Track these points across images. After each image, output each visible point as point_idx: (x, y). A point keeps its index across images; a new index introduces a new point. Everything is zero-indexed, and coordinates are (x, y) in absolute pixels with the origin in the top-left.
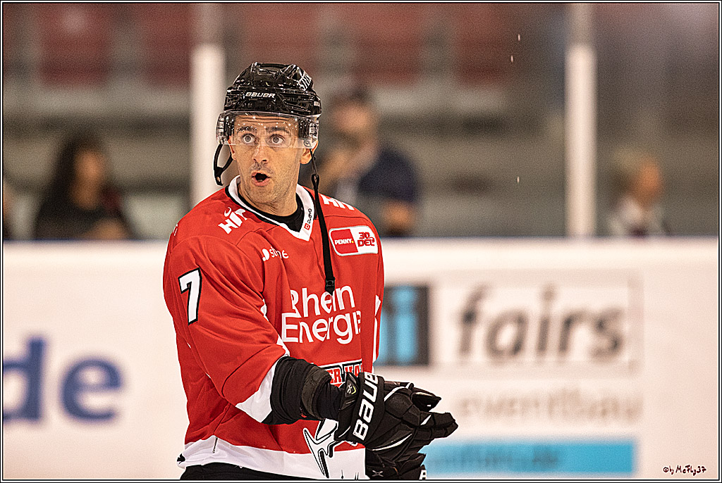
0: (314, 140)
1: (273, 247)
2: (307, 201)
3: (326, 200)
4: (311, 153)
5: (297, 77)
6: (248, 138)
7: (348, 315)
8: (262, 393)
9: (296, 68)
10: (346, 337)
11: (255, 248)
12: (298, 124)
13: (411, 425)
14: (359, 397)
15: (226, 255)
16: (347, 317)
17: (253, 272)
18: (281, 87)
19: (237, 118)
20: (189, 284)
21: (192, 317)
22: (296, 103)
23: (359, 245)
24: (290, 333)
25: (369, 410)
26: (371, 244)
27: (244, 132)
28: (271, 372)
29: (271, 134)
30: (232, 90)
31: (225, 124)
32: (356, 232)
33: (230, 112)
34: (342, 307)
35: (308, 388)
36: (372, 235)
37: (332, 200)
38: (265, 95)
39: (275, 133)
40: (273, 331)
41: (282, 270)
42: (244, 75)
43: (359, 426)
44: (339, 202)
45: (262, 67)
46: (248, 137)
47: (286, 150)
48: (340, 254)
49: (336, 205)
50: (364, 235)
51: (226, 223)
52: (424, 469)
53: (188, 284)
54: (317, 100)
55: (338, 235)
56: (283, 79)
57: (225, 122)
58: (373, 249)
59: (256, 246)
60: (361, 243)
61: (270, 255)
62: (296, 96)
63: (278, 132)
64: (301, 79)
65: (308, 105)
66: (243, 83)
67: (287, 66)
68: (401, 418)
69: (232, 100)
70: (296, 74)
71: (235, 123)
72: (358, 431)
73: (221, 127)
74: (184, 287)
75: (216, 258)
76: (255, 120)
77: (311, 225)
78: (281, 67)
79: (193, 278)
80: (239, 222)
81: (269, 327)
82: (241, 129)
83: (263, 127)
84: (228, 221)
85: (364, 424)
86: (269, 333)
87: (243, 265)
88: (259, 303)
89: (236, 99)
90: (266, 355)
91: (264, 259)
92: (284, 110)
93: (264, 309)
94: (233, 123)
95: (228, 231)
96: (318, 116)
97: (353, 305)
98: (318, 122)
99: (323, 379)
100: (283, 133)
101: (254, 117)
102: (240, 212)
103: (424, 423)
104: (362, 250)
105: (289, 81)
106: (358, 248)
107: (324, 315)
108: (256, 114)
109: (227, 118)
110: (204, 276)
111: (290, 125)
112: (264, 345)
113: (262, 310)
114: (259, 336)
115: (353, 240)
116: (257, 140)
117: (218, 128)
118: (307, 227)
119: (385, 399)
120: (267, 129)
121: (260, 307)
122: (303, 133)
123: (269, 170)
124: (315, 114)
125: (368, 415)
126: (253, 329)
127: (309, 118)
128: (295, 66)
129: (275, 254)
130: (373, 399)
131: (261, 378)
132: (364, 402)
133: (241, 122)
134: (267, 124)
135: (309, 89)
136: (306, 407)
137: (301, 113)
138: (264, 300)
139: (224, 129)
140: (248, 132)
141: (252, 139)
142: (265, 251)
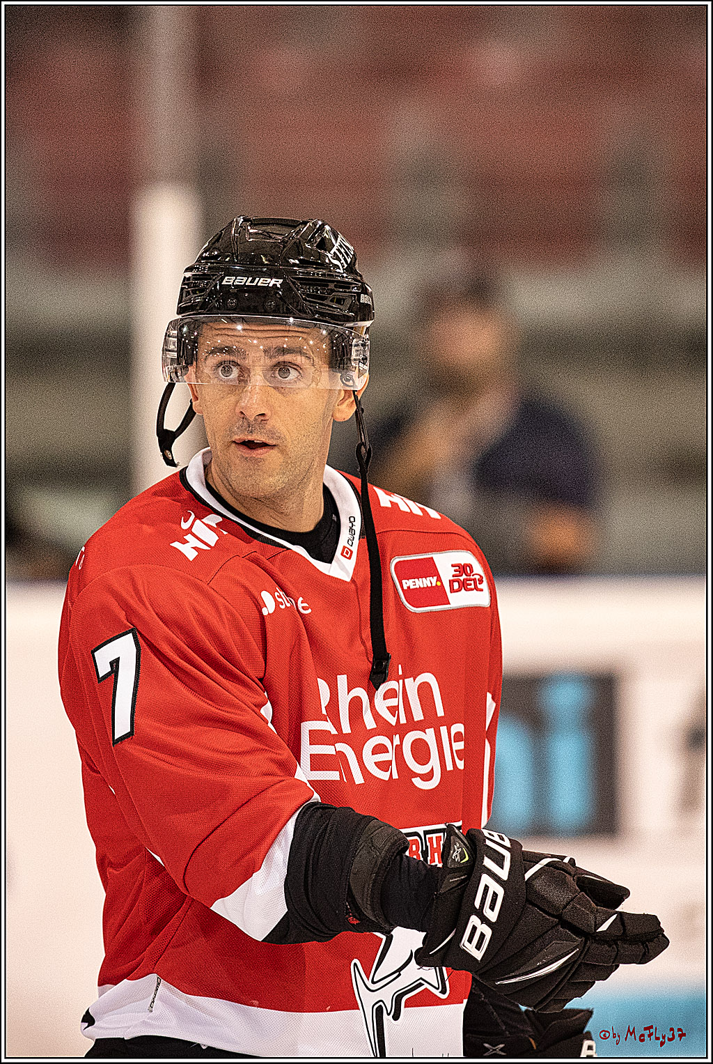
0: (361, 374)
1: (282, 590)
2: (345, 499)
3: (385, 499)
4: (356, 397)
5: (324, 245)
6: (227, 370)
7: (431, 732)
8: (268, 873)
9: (322, 227)
10: (428, 777)
11: (246, 588)
12: (328, 341)
13: (577, 931)
14: (473, 871)
15: (188, 603)
16: (429, 736)
17: (242, 635)
18: (295, 265)
19: (205, 329)
20: (115, 664)
21: (122, 726)
22: (323, 298)
23: (452, 591)
24: (318, 762)
25: (495, 895)
26: (476, 588)
27: (219, 357)
28: (286, 832)
29: (275, 361)
30: (195, 272)
31: (179, 341)
32: (446, 562)
33: (189, 317)
34: (418, 715)
35: (363, 861)
36: (478, 569)
37: (397, 499)
38: (261, 282)
39: (281, 358)
40: (286, 753)
41: (299, 636)
42: (217, 240)
43: (474, 928)
44: (410, 503)
45: (253, 225)
46: (225, 367)
47: (305, 393)
48: (413, 609)
49: (403, 508)
50: (463, 569)
51: (185, 542)
52: (591, 1039)
53: (111, 663)
54: (365, 291)
55: (408, 571)
56: (298, 249)
57: (180, 337)
58: (481, 598)
59: (248, 584)
60: (456, 585)
61: (277, 604)
62: (323, 283)
63: (288, 358)
64: (334, 250)
65: (348, 302)
66: (216, 257)
67: (305, 223)
68: (559, 917)
69: (194, 292)
70: (323, 240)
71: (201, 340)
72: (470, 941)
73: (172, 347)
74: (104, 669)
75: (170, 611)
76: (242, 333)
77: (355, 549)
78: (293, 224)
79: (123, 649)
80: (212, 538)
81: (279, 747)
82: (213, 352)
83: (258, 347)
84: (189, 537)
85: (484, 926)
86: (280, 757)
87: (223, 623)
88: (259, 700)
89: (202, 290)
90: (277, 798)
91: (265, 611)
92: (300, 311)
93: (267, 711)
94: (195, 341)
95: (191, 555)
96: (368, 324)
97: (440, 713)
98: (368, 336)
99: (393, 844)
100: (299, 359)
101: (239, 327)
102: (213, 520)
103: (604, 927)
104: (459, 600)
105: (309, 253)
106: (451, 596)
107: (384, 728)
108: (244, 320)
109: (185, 329)
110: (145, 645)
111: (311, 342)
112: (270, 779)
113: (262, 711)
114: (259, 762)
115: (439, 579)
116: (244, 373)
117: (165, 350)
118: (347, 554)
119: (527, 876)
120: (265, 351)
121: (260, 706)
122: (338, 358)
123: (272, 433)
124: (363, 320)
125: (492, 908)
126: (245, 749)
127: (352, 328)
128: (320, 223)
129: (286, 603)
130: (504, 874)
131: (265, 845)
132: (485, 879)
133: (212, 337)
134: (266, 342)
135: (350, 269)
136: (359, 900)
137: (333, 317)
138: (266, 694)
139: (178, 352)
140: (226, 357)
141: (235, 372)
142: (266, 596)
